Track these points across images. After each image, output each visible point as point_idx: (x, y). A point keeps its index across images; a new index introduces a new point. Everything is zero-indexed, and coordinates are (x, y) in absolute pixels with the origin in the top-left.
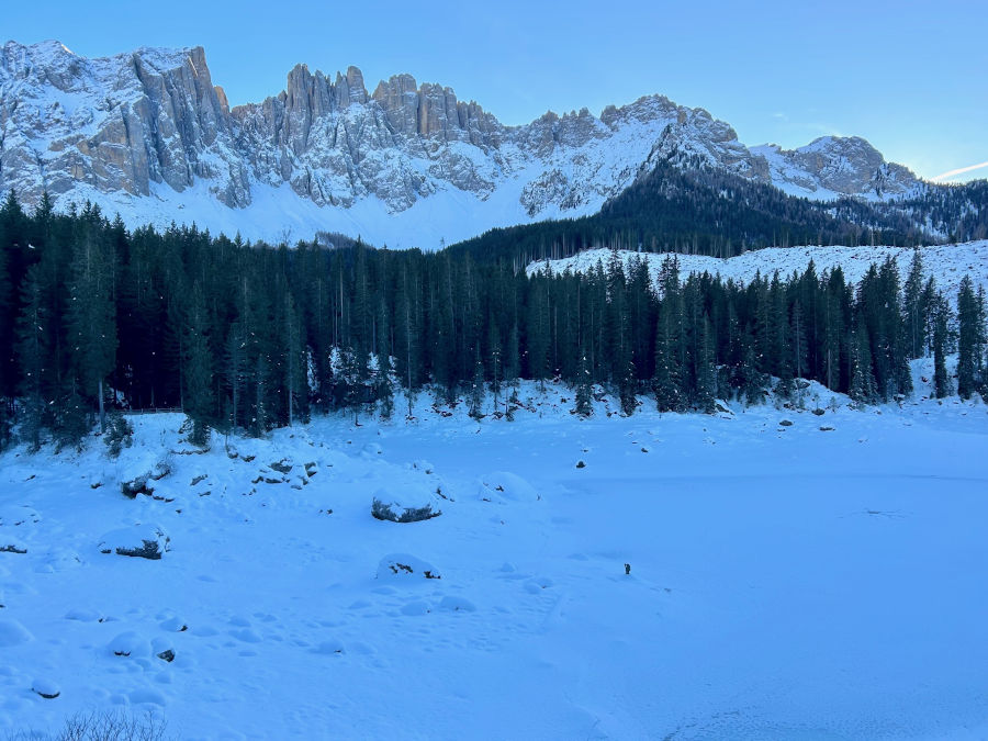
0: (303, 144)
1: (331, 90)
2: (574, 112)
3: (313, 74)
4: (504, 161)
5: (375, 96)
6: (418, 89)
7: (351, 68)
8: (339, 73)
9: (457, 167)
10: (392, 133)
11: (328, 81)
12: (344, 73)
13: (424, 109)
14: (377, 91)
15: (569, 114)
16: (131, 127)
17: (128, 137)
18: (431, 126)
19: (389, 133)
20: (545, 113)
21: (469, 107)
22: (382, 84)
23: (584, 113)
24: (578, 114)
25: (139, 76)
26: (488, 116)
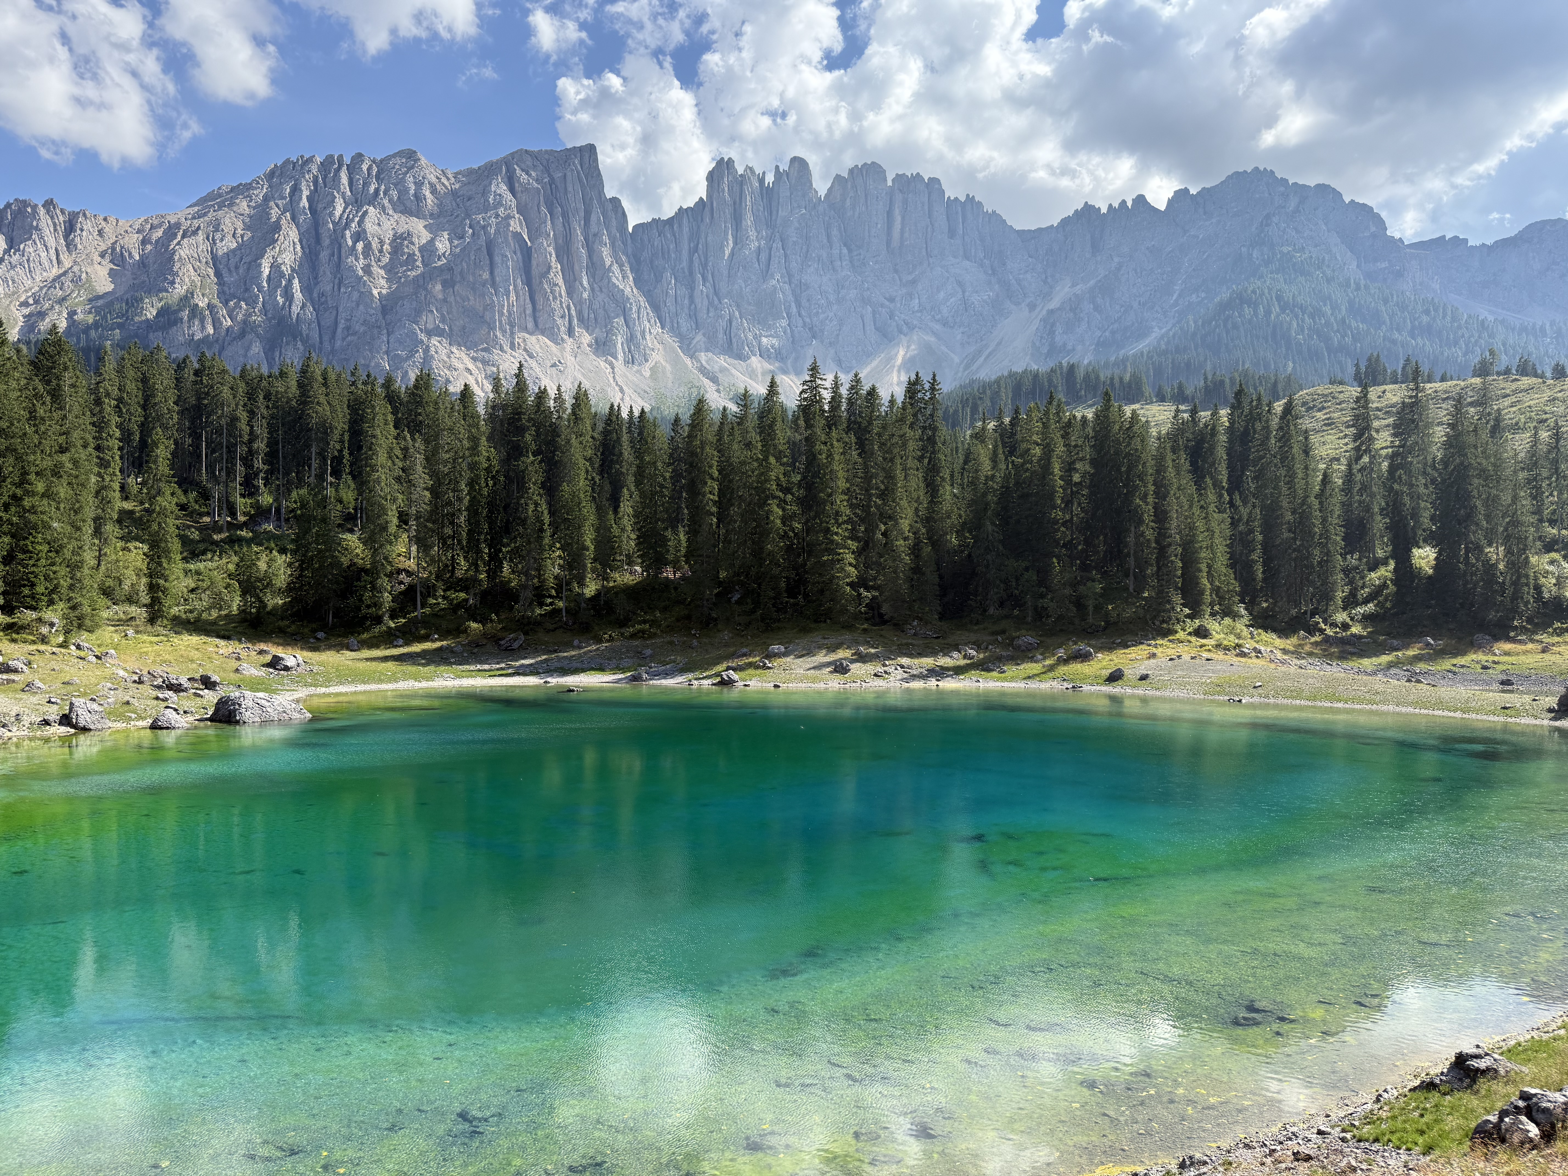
0: (725, 273)
1: (767, 193)
2: (1124, 202)
3: (740, 170)
4: (1013, 281)
5: (827, 196)
6: (890, 183)
7: (795, 160)
8: (777, 167)
9: (942, 295)
10: (850, 251)
11: (761, 180)
12: (784, 167)
13: (897, 212)
14: (830, 190)
15: (1116, 205)
16: (498, 259)
17: (492, 273)
18: (906, 235)
19: (845, 251)
20: (1080, 207)
21: (963, 205)
22: (838, 177)
23: (1140, 200)
24: (1129, 204)
25: (512, 190)
26: (994, 216)
